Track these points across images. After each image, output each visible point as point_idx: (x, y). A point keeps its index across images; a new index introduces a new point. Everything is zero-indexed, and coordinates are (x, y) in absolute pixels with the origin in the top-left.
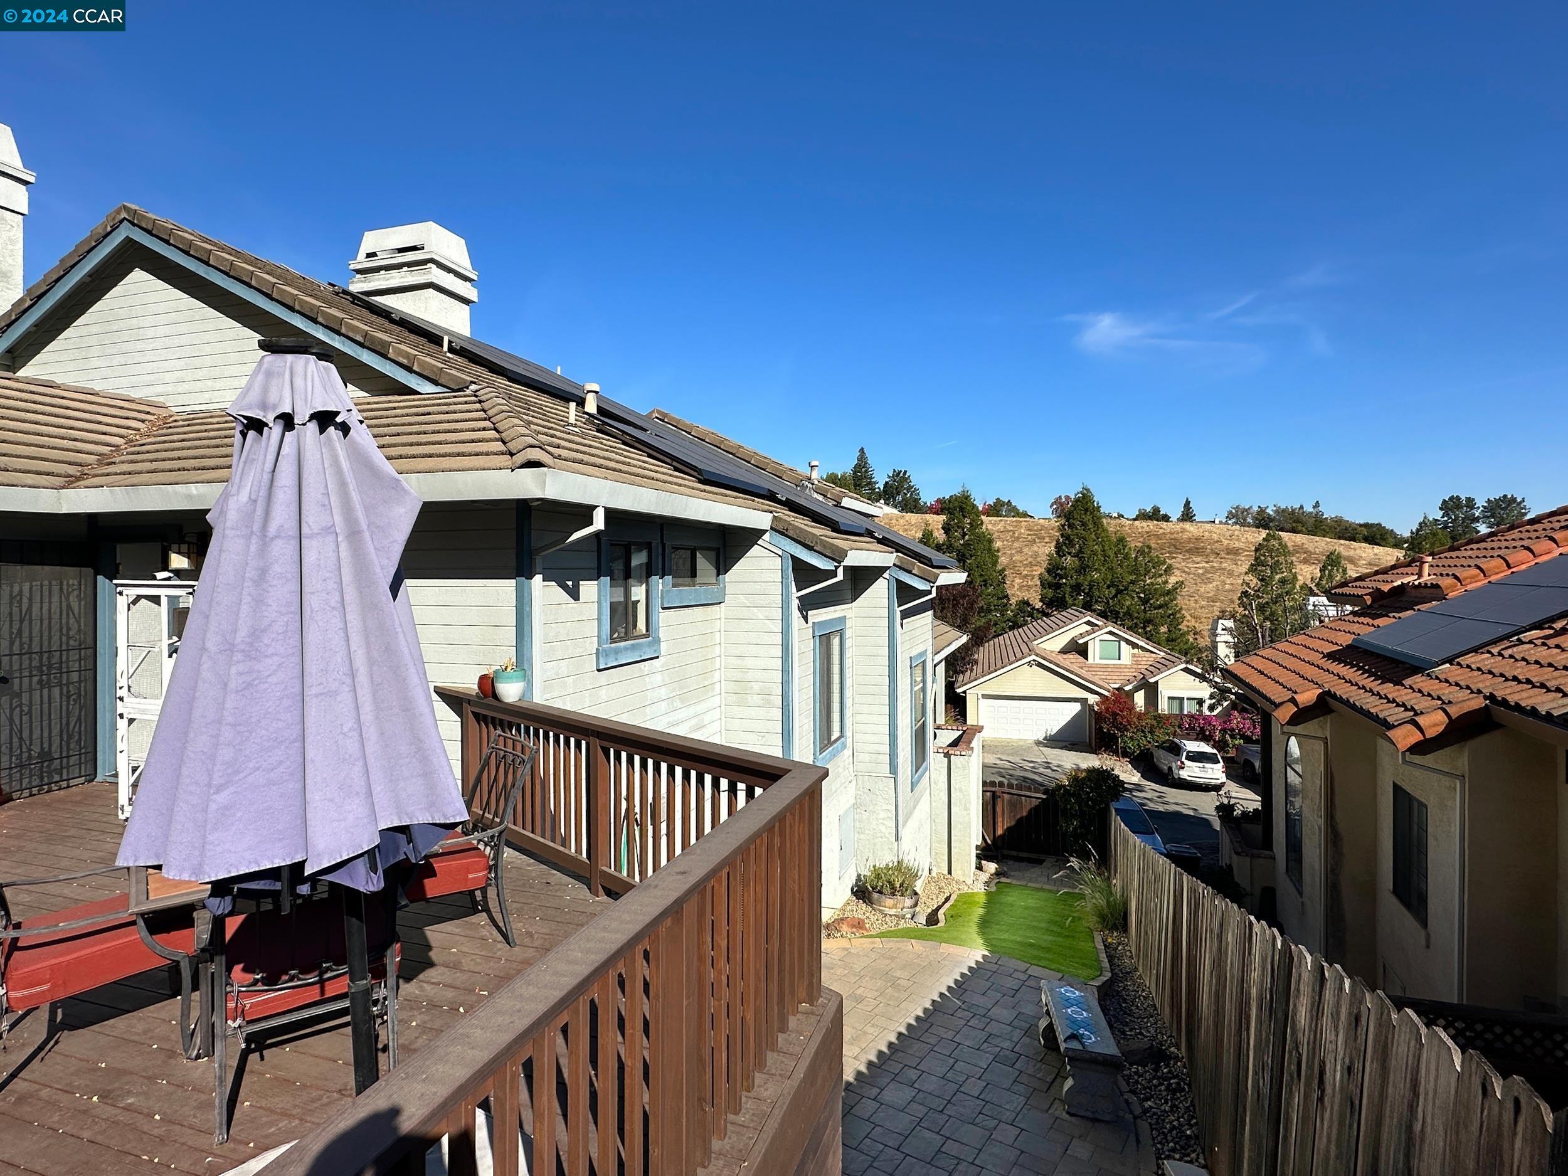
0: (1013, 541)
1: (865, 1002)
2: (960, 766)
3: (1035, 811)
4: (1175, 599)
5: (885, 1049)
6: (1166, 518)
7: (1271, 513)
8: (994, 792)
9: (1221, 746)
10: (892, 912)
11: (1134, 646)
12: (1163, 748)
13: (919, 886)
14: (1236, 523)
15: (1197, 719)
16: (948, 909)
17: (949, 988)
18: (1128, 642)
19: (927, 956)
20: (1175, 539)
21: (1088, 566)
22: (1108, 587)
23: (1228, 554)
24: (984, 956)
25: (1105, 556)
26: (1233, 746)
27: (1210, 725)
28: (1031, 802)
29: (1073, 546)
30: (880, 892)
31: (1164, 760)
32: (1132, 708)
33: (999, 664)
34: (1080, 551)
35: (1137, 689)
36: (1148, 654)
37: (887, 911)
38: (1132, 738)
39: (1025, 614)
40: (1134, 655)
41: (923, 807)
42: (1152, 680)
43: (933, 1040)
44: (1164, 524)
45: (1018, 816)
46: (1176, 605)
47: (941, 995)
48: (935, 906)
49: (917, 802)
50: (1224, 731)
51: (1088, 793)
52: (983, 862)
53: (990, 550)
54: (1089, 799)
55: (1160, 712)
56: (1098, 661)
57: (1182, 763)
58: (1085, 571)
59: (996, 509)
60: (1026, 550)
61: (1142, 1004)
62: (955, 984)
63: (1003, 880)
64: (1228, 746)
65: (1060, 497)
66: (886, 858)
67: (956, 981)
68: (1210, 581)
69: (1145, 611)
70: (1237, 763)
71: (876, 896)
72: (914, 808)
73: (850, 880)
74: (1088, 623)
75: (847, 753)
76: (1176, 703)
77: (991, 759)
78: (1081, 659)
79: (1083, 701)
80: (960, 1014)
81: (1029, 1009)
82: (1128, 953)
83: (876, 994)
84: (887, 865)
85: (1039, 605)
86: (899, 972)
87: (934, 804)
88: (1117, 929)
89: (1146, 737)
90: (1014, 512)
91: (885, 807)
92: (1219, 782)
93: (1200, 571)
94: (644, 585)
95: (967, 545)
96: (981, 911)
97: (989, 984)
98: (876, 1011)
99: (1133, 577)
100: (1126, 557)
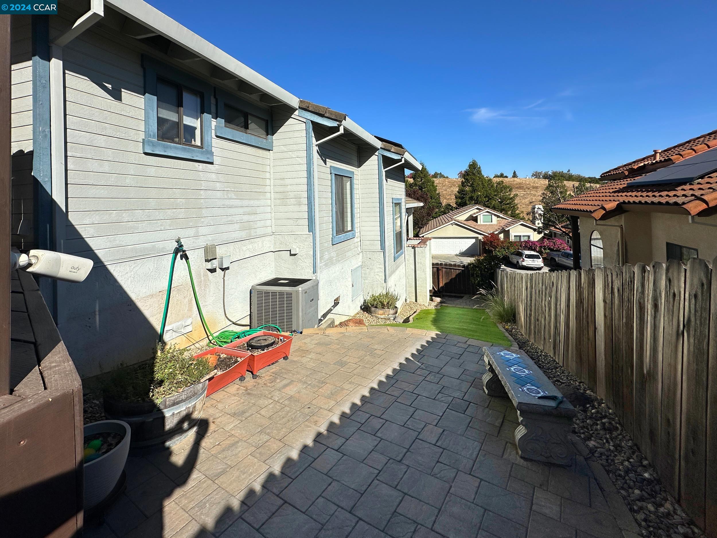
0: (443, 187)
1: (347, 366)
2: (420, 252)
3: (458, 275)
4: (514, 201)
5: (358, 402)
6: (506, 177)
7: (551, 174)
8: (438, 268)
9: (541, 252)
10: (382, 317)
11: (498, 217)
12: (514, 254)
13: (399, 304)
14: (536, 178)
15: (528, 243)
16: (415, 316)
17: (413, 355)
18: (495, 215)
19: (397, 335)
20: (511, 184)
21: (476, 190)
22: (485, 197)
23: (533, 188)
24: (437, 334)
25: (483, 185)
26: (545, 253)
27: (534, 245)
28: (456, 271)
29: (469, 182)
30: (376, 307)
31: (514, 259)
32: (498, 239)
33: (438, 225)
34: (472, 184)
35: (500, 233)
36: (504, 220)
37: (379, 316)
38: (499, 251)
39: (449, 208)
40: (498, 221)
41: (401, 270)
42: (507, 229)
43: (396, 394)
44: (506, 179)
45: (450, 278)
46: (515, 203)
47: (407, 359)
48: (409, 316)
49: (398, 267)
50: (541, 247)
51: (485, 266)
52: (433, 297)
53: (433, 186)
54: (485, 268)
55: (510, 240)
56: (482, 223)
57: (523, 259)
58: (474, 191)
59: (436, 176)
60: (448, 190)
61: (545, 360)
62: (417, 352)
63: (443, 304)
64: (543, 253)
65: (462, 171)
66: (379, 291)
67: (418, 350)
68: (526, 198)
69: (501, 206)
70: (548, 259)
71: (373, 309)
72: (396, 270)
73: (360, 302)
74: (477, 209)
75: (356, 240)
76: (518, 238)
77: (435, 262)
78: (475, 223)
79: (476, 238)
80: (419, 372)
81: (472, 367)
82: (519, 333)
83: (357, 360)
84: (380, 294)
85: (455, 206)
86: (377, 346)
87: (407, 270)
88: (510, 322)
89: (505, 251)
90: (442, 176)
91: (378, 266)
92: (540, 266)
93: (522, 195)
94: (199, 119)
95: (423, 183)
96: (433, 316)
97: (440, 351)
98: (355, 372)
99: (496, 193)
100: (492, 186)
